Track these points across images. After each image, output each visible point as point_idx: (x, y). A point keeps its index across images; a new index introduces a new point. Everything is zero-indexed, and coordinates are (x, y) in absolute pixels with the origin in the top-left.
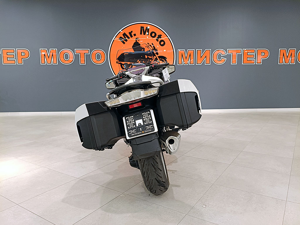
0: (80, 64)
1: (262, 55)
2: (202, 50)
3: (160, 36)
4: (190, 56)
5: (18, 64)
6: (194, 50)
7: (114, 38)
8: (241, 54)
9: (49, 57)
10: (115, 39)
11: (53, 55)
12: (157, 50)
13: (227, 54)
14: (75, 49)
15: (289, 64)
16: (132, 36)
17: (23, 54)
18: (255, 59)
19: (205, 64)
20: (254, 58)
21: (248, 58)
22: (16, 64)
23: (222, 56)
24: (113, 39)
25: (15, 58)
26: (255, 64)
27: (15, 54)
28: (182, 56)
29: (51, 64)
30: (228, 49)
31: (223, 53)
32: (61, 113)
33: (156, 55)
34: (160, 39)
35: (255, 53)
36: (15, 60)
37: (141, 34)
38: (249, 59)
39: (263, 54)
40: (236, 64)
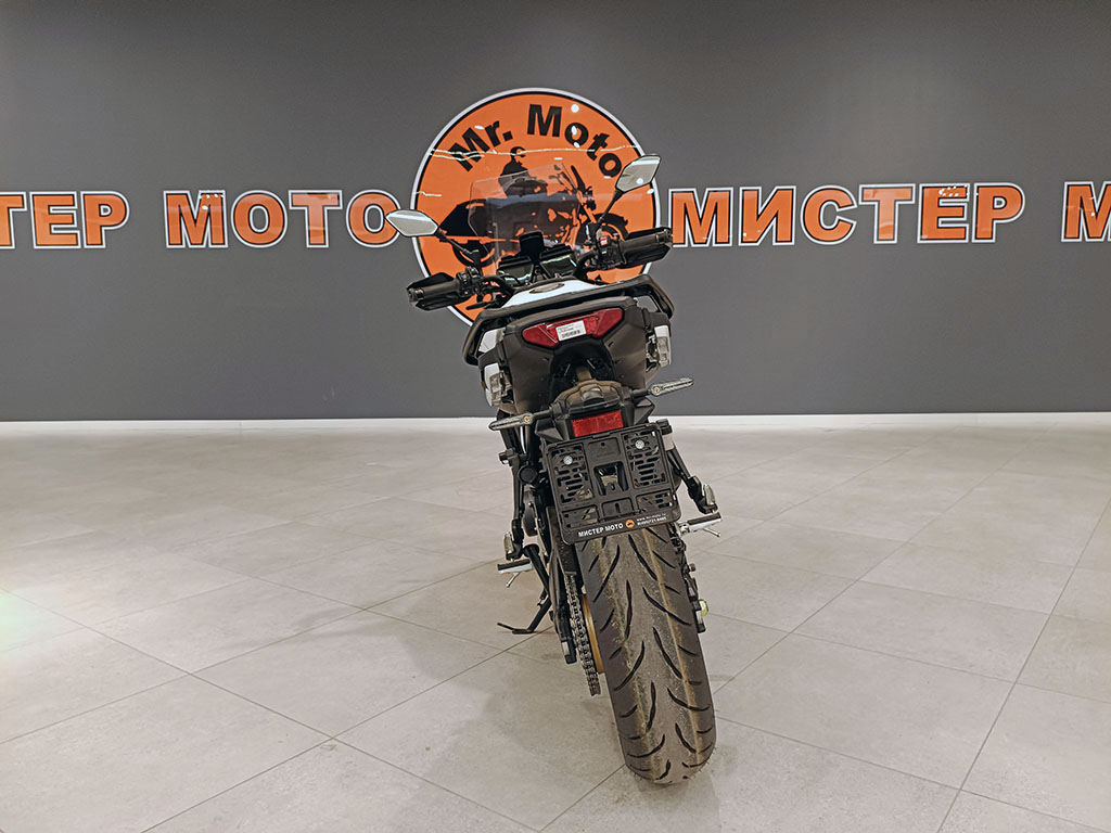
0: (308, 246)
1: (996, 206)
2: (760, 188)
3: (601, 140)
4: (716, 212)
5: (86, 247)
6: (732, 189)
7: (431, 149)
8: (913, 202)
9: (195, 221)
10: (433, 152)
11: (209, 214)
12: (591, 193)
13: (860, 203)
14: (290, 192)
15: (1102, 240)
16: (496, 142)
17: (105, 210)
18: (969, 221)
19: (774, 244)
20: (965, 219)
21: (940, 220)
22: (79, 247)
23: (840, 214)
24: (428, 154)
25: (75, 226)
26: (967, 241)
27: (79, 211)
28: (686, 212)
29: (204, 246)
30: (861, 186)
31: (843, 200)
32: (240, 424)
33: (588, 211)
34: (602, 151)
35: (968, 199)
36: (78, 232)
37: (531, 131)
38: (943, 222)
39: (1000, 203)
40: (895, 242)
